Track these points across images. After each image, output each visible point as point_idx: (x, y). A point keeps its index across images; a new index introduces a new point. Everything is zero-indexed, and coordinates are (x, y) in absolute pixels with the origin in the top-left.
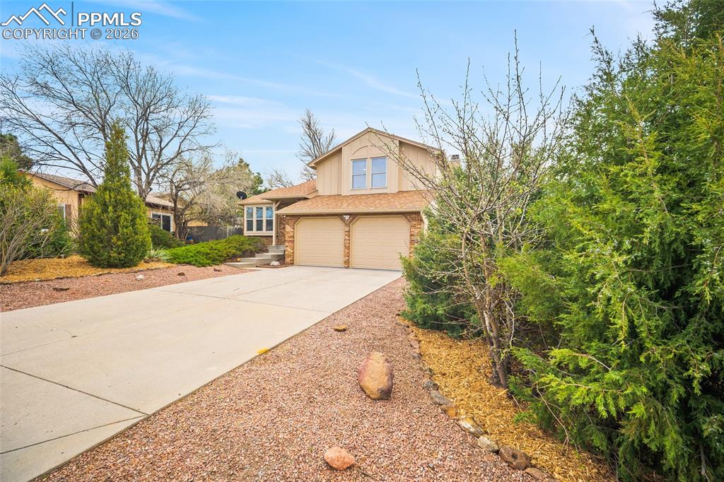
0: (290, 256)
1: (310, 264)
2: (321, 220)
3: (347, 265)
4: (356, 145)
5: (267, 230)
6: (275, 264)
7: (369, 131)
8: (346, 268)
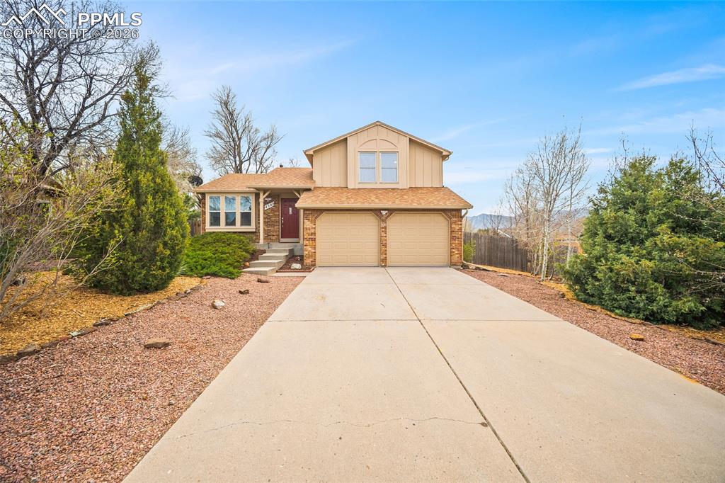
0: (310, 256)
1: (335, 264)
2: (349, 215)
3: (383, 263)
4: (363, 137)
5: (242, 225)
6: (297, 268)
7: (378, 124)
8: (382, 266)
